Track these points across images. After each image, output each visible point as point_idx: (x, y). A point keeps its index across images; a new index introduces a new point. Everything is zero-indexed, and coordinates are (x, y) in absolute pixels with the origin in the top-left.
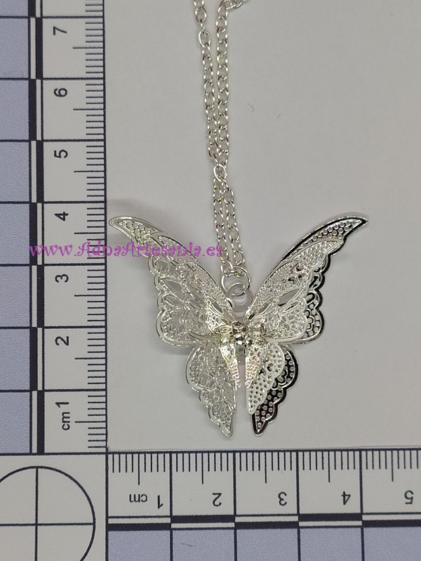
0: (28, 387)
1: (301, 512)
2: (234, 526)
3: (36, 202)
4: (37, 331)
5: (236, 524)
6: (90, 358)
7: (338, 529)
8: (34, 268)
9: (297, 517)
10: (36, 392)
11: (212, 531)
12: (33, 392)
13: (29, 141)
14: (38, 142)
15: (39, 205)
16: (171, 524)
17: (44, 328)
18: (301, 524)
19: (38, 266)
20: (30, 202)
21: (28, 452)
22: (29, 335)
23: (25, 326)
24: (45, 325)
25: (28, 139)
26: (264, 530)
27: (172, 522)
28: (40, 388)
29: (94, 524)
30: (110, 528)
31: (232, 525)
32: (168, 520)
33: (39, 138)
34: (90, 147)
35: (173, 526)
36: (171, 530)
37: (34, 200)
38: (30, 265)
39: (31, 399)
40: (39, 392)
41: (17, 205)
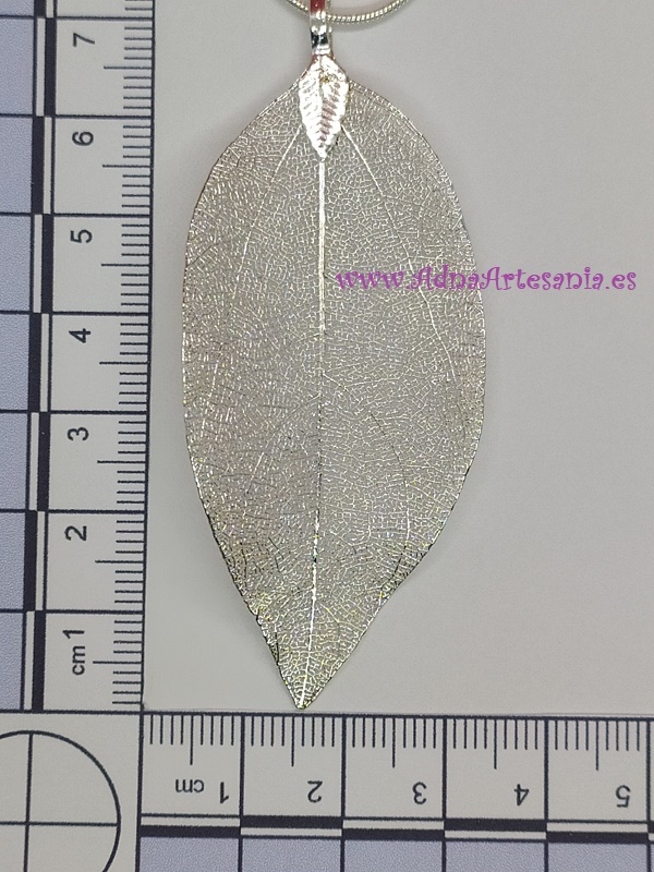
0: (20, 606)
1: (448, 815)
2: (340, 834)
3: (39, 312)
4: (37, 517)
5: (344, 831)
6: (118, 562)
7: (508, 844)
8: (35, 416)
9: (442, 823)
10: (33, 613)
11: (305, 841)
12: (28, 613)
13: (31, 215)
14: (45, 216)
15: (45, 317)
16: (240, 828)
17: (48, 512)
18: (448, 834)
19: (41, 413)
20: (30, 312)
21: (18, 707)
22: (24, 522)
23: (18, 508)
24: (50, 508)
25: (29, 211)
26: (388, 842)
27: (242, 825)
28: (39, 607)
29: (118, 825)
30: (143, 831)
31: (338, 833)
32: (236, 823)
33: (47, 210)
34: (127, 225)
35: (244, 831)
36: (241, 838)
37: (37, 309)
38: (29, 412)
39: (24, 624)
40: (37, 613)
41: (10, 316)
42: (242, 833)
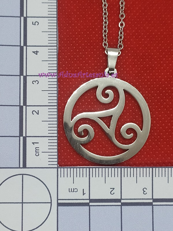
0: (18, 135)
1: (154, 198)
2: (121, 204)
3: (23, 46)
4: (23, 107)
6: (49, 121)
8: (22, 77)
9: (152, 200)
10: (22, 137)
11: (110, 207)
12: (21, 137)
13: (20, 17)
14: (24, 17)
15: (25, 47)
16: (89, 203)
17: (26, 106)
18: (154, 203)
19: (24, 76)
20: (20, 46)
21: (18, 167)
22: (19, 109)
23: (17, 105)
24: (27, 105)
25: (20, 16)
26: (136, 206)
27: (90, 202)
28: (24, 135)
29: (51, 203)
30: (59, 205)
32: (88, 201)
33: (25, 16)
34: (50, 20)
35: (91, 204)
36: (90, 206)
37: (22, 45)
38: (20, 76)
39: (20, 141)
40: (24, 137)
41: (14, 47)
42: (90, 205)
